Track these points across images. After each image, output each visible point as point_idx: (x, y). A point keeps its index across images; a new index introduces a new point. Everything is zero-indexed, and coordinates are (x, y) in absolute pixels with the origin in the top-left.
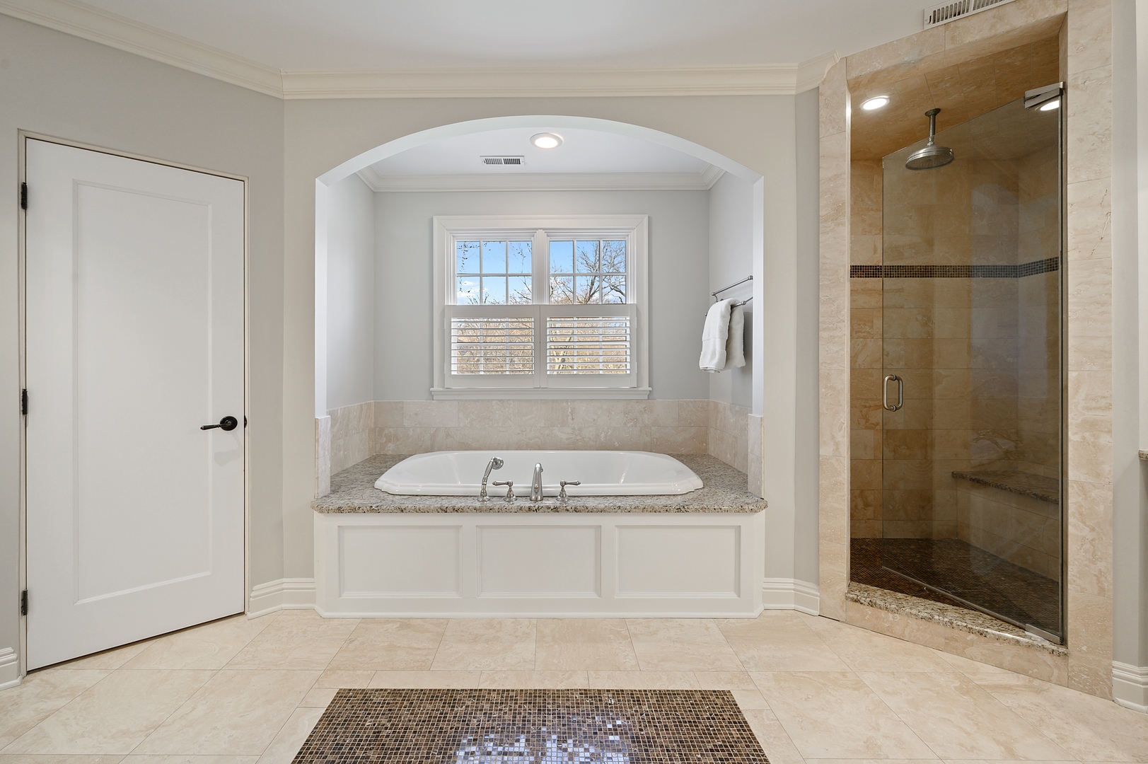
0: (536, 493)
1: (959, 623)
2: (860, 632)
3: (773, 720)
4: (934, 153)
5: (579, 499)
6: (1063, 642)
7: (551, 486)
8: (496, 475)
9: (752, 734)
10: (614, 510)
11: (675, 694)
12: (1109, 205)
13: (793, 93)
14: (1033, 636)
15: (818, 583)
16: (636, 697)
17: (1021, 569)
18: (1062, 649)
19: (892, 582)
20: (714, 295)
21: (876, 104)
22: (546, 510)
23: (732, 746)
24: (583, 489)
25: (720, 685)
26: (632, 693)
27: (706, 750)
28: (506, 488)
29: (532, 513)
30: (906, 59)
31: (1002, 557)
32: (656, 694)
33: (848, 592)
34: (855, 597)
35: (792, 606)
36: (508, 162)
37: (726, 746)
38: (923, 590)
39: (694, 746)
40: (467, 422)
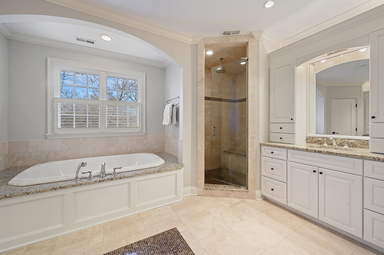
0: (103, 174)
1: (229, 189)
2: (208, 197)
3: (189, 232)
4: (222, 69)
5: (121, 174)
6: (247, 189)
7: (109, 170)
8: (83, 169)
9: (184, 240)
10: (135, 176)
11: (159, 235)
12: (255, 88)
13: (191, 44)
14: (242, 189)
15: (197, 186)
16: (145, 241)
17: (237, 172)
18: (247, 190)
19: (213, 182)
20: (167, 102)
21: (210, 53)
22: (108, 180)
23: (178, 246)
24: (124, 169)
25: (173, 227)
26: (144, 240)
27: (171, 251)
28: (89, 174)
29: (101, 182)
30: (218, 42)
31: (233, 170)
32: (153, 237)
33: (205, 187)
34: (206, 188)
35: (191, 194)
36: (88, 42)
37: (177, 247)
38: (219, 182)
39: (167, 251)
40: (66, 148)
